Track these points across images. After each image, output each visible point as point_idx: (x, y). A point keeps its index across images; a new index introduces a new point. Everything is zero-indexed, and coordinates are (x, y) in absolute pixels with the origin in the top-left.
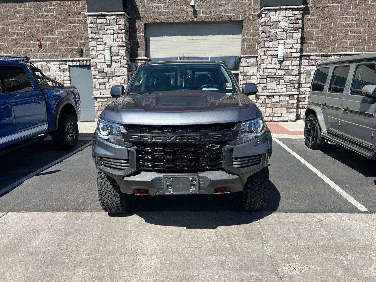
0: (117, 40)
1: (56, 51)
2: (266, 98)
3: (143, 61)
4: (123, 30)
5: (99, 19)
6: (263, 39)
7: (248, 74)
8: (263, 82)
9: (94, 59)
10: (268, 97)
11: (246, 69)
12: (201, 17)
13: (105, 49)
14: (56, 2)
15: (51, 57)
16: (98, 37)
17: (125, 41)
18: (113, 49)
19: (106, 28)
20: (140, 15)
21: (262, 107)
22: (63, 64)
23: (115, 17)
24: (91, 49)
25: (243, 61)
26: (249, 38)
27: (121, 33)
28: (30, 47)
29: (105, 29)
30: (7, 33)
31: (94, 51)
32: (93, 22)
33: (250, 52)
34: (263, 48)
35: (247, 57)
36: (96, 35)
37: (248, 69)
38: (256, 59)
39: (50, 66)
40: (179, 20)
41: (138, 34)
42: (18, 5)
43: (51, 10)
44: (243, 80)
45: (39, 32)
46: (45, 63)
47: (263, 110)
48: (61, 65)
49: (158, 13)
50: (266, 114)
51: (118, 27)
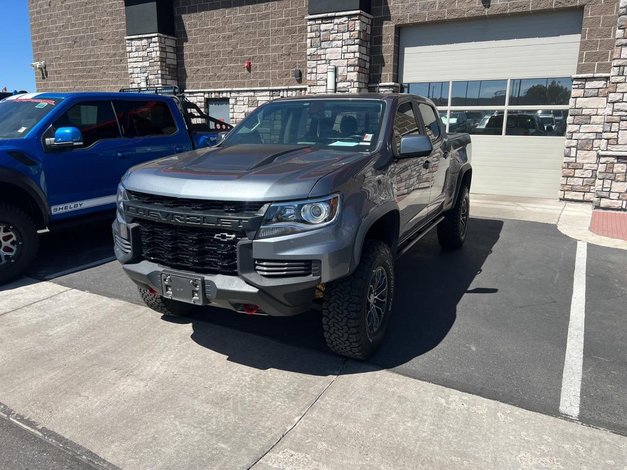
0: (347, 56)
1: (268, 75)
2: (616, 161)
3: (388, 90)
4: (356, 39)
5: (324, 23)
6: (618, 42)
7: (585, 112)
8: (611, 129)
9: (311, 87)
10: (619, 160)
11: (581, 102)
12: (497, 5)
13: (328, 70)
14: (273, 2)
15: (261, 84)
16: (320, 52)
17: (358, 56)
18: (340, 71)
19: (332, 37)
20: (391, 11)
21: (603, 179)
22: (275, 95)
23: (346, 19)
24: (308, 72)
25: (577, 86)
26: (593, 41)
27: (354, 45)
28: (237, 71)
29: (331, 40)
30: (213, 52)
31: (312, 75)
32: (315, 29)
33: (595, 69)
34: (616, 60)
35: (586, 79)
36: (317, 50)
37: (585, 102)
38: (604, 82)
39: (258, 99)
40: (455, 16)
41: (385, 44)
42: (227, 11)
43: (266, 16)
44: (573, 124)
45: (249, 49)
46: (252, 94)
47: (604, 186)
48: (272, 96)
49: (420, 6)
50: (611, 194)
51: (349, 35)
